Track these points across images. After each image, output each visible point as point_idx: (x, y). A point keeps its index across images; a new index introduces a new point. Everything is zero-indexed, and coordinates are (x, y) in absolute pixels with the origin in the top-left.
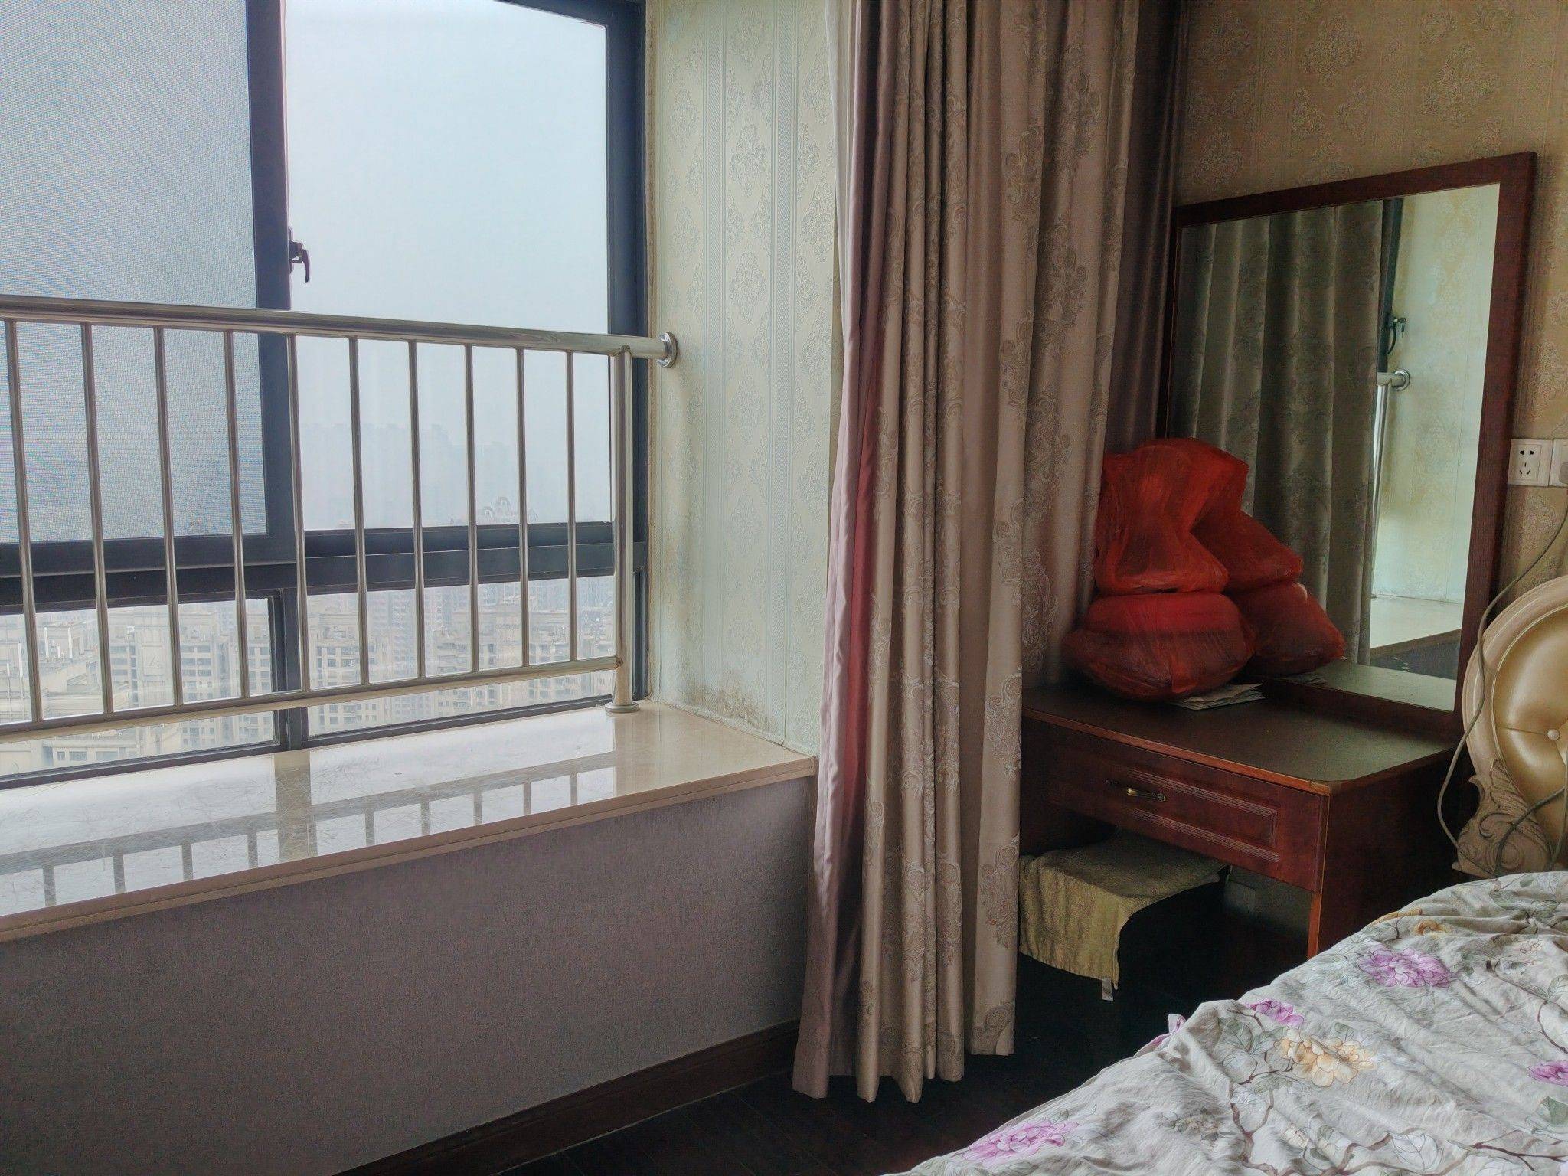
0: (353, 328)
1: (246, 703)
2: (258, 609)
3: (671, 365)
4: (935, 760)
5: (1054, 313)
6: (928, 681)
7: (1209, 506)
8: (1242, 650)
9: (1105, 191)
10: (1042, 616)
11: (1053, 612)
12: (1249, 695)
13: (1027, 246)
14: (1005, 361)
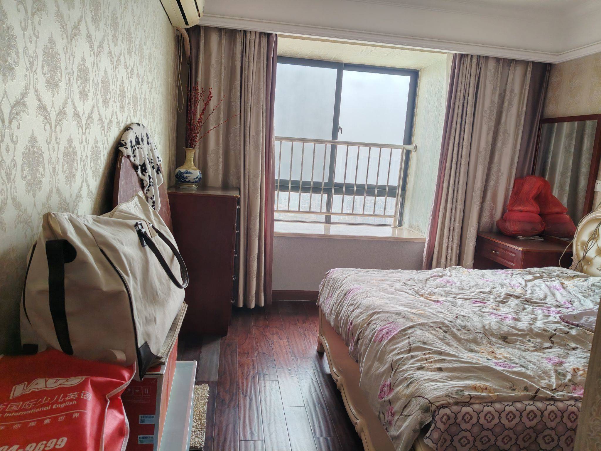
0: (348, 144)
1: (321, 213)
2: (325, 196)
3: (415, 151)
4: (452, 241)
5: (499, 144)
6: (452, 223)
7: (539, 193)
8: (540, 228)
9: (518, 116)
10: (492, 215)
11: (496, 215)
12: (538, 238)
13: (489, 130)
14: (480, 155)
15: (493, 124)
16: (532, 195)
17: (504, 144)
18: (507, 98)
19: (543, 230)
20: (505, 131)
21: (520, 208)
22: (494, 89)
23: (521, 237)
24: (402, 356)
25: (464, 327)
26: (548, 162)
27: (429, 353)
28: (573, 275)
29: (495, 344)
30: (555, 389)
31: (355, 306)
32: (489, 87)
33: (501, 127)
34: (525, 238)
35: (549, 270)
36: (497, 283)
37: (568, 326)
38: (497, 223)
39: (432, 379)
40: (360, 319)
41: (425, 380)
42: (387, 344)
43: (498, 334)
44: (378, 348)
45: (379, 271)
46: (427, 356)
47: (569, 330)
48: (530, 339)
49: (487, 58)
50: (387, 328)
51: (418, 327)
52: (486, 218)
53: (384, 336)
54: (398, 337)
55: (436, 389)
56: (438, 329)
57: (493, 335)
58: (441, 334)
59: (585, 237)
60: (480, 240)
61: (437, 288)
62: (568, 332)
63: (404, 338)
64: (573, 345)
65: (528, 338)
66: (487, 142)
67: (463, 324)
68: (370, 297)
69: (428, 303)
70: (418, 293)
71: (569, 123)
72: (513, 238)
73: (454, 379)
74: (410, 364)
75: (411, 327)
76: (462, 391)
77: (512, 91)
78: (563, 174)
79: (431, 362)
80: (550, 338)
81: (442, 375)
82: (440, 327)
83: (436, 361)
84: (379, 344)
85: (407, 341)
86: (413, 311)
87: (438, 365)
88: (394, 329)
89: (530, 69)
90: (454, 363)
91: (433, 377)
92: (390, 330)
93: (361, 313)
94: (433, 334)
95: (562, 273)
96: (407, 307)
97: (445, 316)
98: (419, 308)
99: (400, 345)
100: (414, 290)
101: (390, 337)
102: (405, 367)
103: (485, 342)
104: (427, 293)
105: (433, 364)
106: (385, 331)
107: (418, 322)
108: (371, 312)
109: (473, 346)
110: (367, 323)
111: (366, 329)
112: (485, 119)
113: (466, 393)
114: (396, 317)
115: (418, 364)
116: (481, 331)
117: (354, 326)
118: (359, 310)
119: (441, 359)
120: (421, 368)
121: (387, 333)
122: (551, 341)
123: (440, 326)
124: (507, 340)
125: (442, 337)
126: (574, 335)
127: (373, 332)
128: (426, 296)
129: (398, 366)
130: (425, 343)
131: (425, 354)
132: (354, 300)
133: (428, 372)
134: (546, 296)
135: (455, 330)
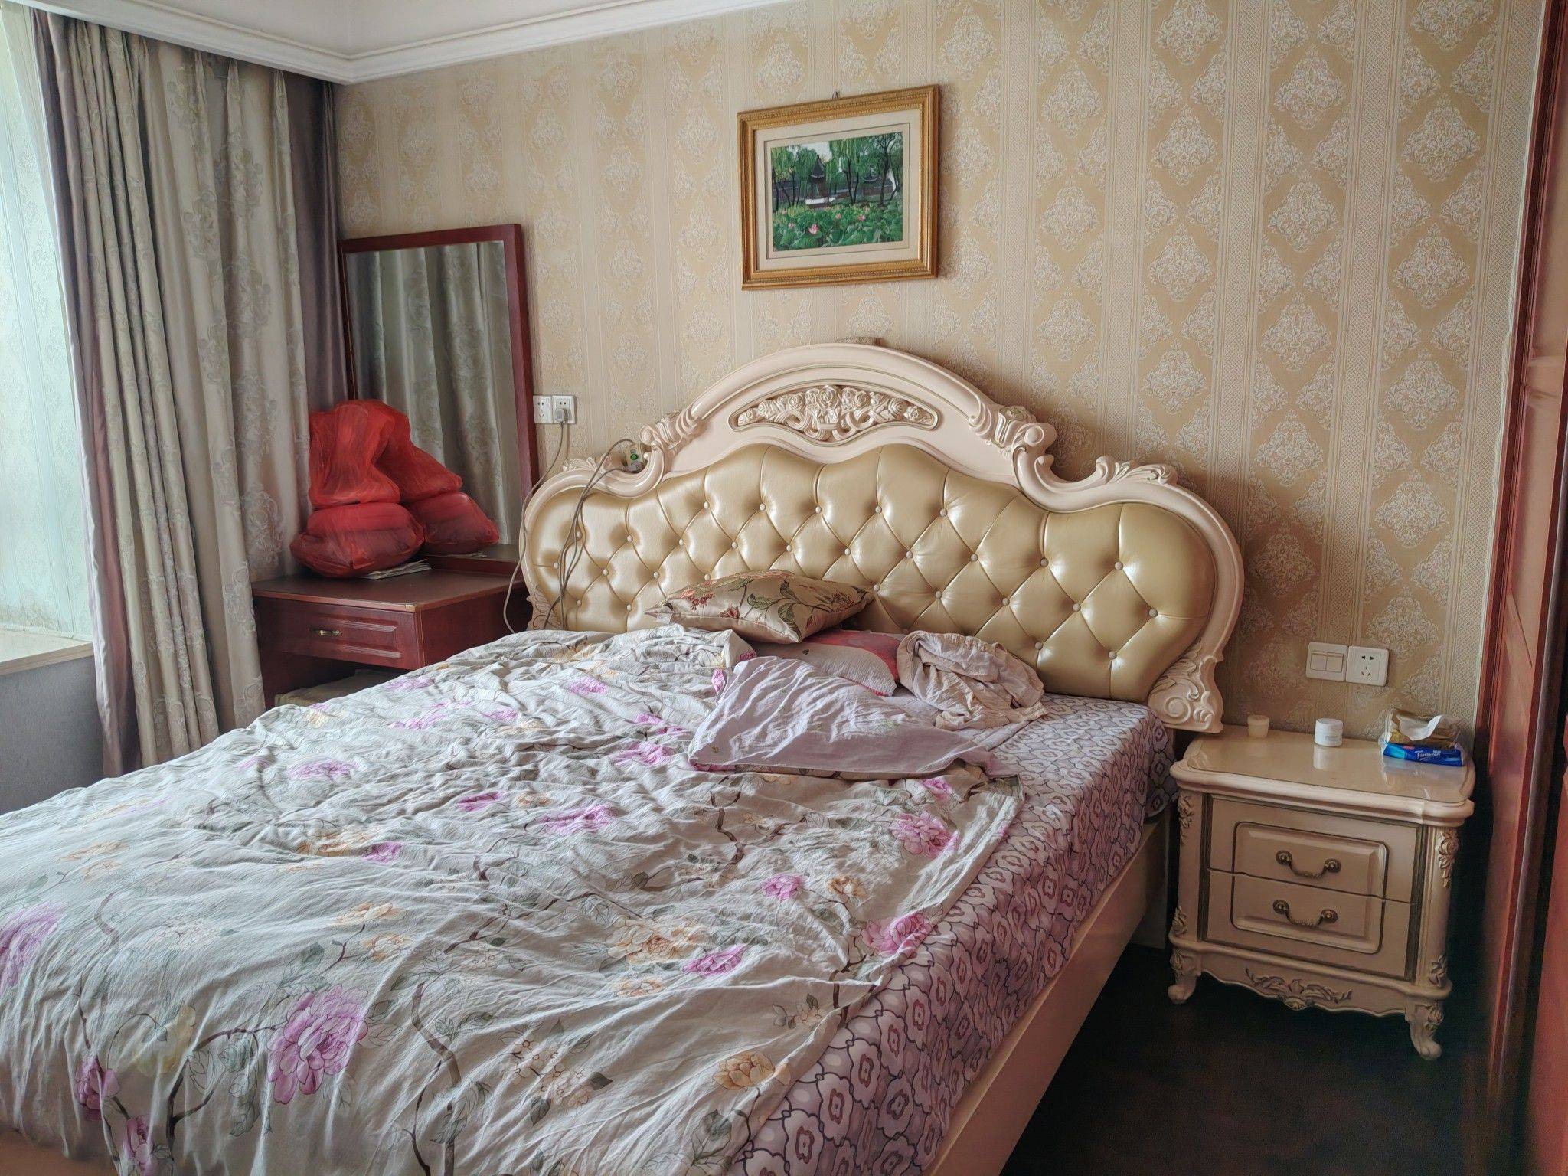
4: (184, 630)
5: (246, 317)
6: (171, 577)
7: (385, 445)
8: (412, 539)
9: (280, 231)
10: (272, 528)
11: (282, 525)
12: (418, 567)
13: (210, 275)
14: (202, 353)
15: (216, 254)
16: (370, 453)
17: (259, 318)
18: (238, 175)
19: (421, 543)
20: (255, 278)
21: (352, 495)
22: (198, 147)
23: (377, 575)
24: (444, 1104)
25: (533, 900)
26: (378, 358)
27: (528, 1045)
28: (575, 641)
29: (637, 910)
30: (849, 964)
31: (78, 994)
32: (182, 143)
33: (238, 263)
34: (387, 573)
35: (510, 645)
36: (453, 723)
37: (726, 778)
38: (294, 548)
39: (610, 1130)
40: (144, 1039)
41: (592, 1145)
42: (349, 1085)
43: (621, 874)
44: (311, 1120)
45: (37, 813)
46: (528, 1058)
47: (736, 789)
48: (689, 852)
49: (151, 44)
50: (306, 1025)
51: (415, 969)
52: (260, 542)
53: (317, 1063)
54: (377, 1042)
55: (650, 1159)
56: (475, 945)
57: (611, 885)
58: (498, 957)
59: (549, 541)
60: (264, 607)
61: (318, 803)
62: (739, 795)
63: (400, 1032)
64: (770, 823)
65: (685, 852)
66: (214, 311)
67: (519, 890)
68: (133, 934)
69: (356, 869)
70: (283, 846)
71: (405, 251)
72: (355, 580)
73: (659, 1090)
74: (497, 1117)
75: (397, 983)
76: (715, 1114)
77: (247, 156)
78: (420, 387)
79: (556, 1073)
80: (719, 827)
81: (619, 1096)
82: (474, 936)
83: (568, 1061)
84: (310, 1103)
85: (419, 1041)
86: (349, 918)
87: (585, 1072)
88: (340, 1016)
89: (281, 93)
90: (619, 1033)
91: (604, 1119)
92: (326, 1028)
93: (132, 1012)
94: (476, 970)
95: (544, 643)
96: (312, 915)
97: (451, 890)
98: (356, 901)
99: (404, 1065)
100: (263, 840)
101: (345, 1057)
102: (481, 1140)
103: (616, 918)
104: (311, 832)
105: (566, 1075)
106: (307, 1043)
107: (405, 954)
108: (188, 993)
109: (594, 946)
110: (190, 1041)
111: (197, 1069)
112: (193, 241)
113: (729, 1114)
114: (317, 969)
115: (522, 1106)
116: (583, 891)
117: (123, 1077)
118: (114, 1008)
119: (576, 1046)
120: (541, 1112)
121: (322, 1047)
122: (726, 833)
123: (472, 929)
124: (650, 884)
125: (506, 966)
126: (754, 798)
127: (251, 1065)
128: (320, 843)
129: (451, 1145)
130: (485, 1017)
131: (516, 1055)
132: (58, 972)
133: (572, 1114)
134: (596, 717)
135: (519, 924)
